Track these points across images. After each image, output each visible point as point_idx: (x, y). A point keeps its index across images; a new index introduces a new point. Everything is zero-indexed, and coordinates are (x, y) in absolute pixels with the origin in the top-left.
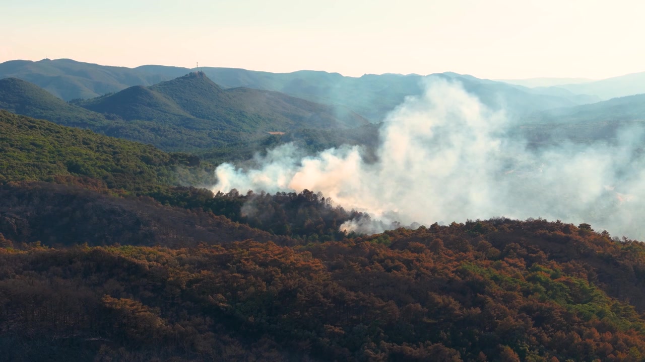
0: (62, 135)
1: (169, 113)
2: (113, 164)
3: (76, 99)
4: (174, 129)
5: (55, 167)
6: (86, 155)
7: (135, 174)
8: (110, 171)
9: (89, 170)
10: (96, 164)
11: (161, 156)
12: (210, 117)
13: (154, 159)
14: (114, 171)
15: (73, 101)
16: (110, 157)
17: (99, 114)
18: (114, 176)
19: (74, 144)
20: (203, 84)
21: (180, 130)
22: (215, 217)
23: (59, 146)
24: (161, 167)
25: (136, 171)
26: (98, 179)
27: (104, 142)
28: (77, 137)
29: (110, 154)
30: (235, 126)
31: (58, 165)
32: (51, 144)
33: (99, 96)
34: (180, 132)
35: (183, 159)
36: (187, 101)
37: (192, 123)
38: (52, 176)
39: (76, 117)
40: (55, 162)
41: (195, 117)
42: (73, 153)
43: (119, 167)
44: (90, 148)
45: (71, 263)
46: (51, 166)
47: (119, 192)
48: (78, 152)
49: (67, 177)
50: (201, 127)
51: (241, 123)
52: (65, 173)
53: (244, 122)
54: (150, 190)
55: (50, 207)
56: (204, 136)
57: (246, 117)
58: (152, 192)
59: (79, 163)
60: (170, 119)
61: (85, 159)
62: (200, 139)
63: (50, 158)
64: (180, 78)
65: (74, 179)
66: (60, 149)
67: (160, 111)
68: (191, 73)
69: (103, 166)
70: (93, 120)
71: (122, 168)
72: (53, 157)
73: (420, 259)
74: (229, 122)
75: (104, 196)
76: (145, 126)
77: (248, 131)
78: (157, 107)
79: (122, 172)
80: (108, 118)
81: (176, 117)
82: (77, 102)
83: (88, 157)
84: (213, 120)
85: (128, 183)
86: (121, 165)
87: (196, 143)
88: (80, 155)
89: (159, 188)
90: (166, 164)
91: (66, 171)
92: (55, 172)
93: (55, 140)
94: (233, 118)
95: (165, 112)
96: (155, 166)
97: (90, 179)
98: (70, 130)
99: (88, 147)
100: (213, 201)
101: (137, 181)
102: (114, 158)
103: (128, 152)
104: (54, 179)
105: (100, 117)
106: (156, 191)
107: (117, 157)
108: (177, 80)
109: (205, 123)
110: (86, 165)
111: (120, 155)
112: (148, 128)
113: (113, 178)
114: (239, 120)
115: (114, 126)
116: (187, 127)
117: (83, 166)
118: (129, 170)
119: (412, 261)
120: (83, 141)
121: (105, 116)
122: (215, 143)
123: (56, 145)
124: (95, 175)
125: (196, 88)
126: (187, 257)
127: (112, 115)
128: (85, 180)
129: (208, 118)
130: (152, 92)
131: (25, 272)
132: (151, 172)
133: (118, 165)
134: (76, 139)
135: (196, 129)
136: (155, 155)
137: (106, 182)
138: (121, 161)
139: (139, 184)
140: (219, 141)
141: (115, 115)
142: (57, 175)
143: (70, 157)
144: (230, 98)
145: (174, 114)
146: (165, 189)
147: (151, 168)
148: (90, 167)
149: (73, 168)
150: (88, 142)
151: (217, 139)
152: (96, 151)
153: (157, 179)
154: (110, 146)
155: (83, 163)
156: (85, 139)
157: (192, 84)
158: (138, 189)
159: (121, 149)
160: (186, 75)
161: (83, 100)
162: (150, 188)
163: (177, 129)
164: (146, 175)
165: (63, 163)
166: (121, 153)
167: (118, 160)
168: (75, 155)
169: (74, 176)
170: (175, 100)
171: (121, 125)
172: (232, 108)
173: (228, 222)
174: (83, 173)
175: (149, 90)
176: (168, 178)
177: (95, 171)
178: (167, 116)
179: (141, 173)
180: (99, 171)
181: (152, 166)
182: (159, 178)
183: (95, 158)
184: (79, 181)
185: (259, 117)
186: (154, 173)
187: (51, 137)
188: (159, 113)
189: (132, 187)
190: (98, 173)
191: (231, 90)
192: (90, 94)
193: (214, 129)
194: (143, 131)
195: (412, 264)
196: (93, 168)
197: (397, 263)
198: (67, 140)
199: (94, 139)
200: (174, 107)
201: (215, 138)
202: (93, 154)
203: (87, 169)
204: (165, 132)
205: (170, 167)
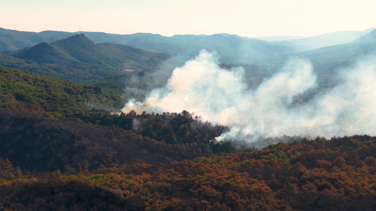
0: (9, 74)
1: (64, 59)
2: (47, 94)
3: (7, 51)
4: (68, 68)
5: (7, 97)
6: (27, 88)
7: (62, 101)
8: (45, 99)
9: (31, 99)
10: (35, 94)
11: (77, 88)
12: (89, 61)
13: (73, 90)
14: (48, 99)
15: (5, 52)
16: (43, 89)
17: (22, 60)
18: (49, 102)
19: (18, 81)
20: (84, 41)
21: (72, 69)
22: (124, 131)
23: (8, 82)
24: (78, 95)
25: (62, 98)
26: (37, 105)
27: (37, 78)
28: (20, 75)
29: (43, 87)
30: (104, 66)
31: (9, 96)
32: (2, 80)
33: (19, 49)
34: (72, 71)
35: (91, 89)
36: (75, 51)
37: (78, 65)
38: (6, 103)
39: (8, 62)
40: (6, 94)
41: (80, 61)
42: (18, 87)
43: (51, 96)
44: (29, 83)
45: (53, 193)
46: (4, 96)
47: (54, 114)
48: (22, 86)
49: (17, 104)
50: (84, 67)
51: (107, 65)
52: (13, 101)
53: (109, 64)
54: (73, 112)
55: (8, 127)
56: (87, 73)
57: (111, 61)
58: (76, 113)
59: (23, 94)
60: (65, 63)
61: (28, 91)
62: (84, 74)
63: (3, 90)
64: (70, 37)
65: (21, 106)
66: (9, 84)
67: (58, 57)
68: (76, 35)
69: (40, 95)
70: (18, 64)
71: (53, 96)
72: (5, 90)
73: (341, 177)
74: (100, 64)
75: (46, 118)
76: (50, 67)
77: (112, 69)
78: (57, 55)
79: (54, 100)
80: (27, 62)
81: (68, 61)
82: (7, 52)
83: (29, 89)
84: (91, 63)
85: (58, 107)
86: (52, 95)
87: (83, 77)
88: (23, 88)
89: (80, 111)
90: (81, 93)
91: (14, 99)
92: (8, 100)
93: (5, 78)
94: (102, 62)
95: (61, 58)
96: (74, 94)
97: (32, 105)
98: (14, 71)
99: (28, 82)
100: (119, 119)
101: (64, 105)
102: (47, 90)
103: (55, 85)
104: (7, 106)
105: (22, 62)
106: (78, 113)
107: (49, 89)
108: (68, 39)
109: (86, 65)
110: (29, 95)
111: (50, 87)
112: (52, 68)
113: (47, 104)
114: (106, 63)
115: (32, 67)
116: (76, 67)
117: (26, 95)
118: (58, 98)
119: (335, 180)
120: (24, 78)
121: (25, 61)
122: (94, 77)
123: (6, 81)
124: (35, 102)
125: (80, 43)
126: (153, 183)
127: (30, 61)
128: (29, 106)
129: (88, 62)
130: (53, 46)
131: (13, 205)
132: (72, 99)
133: (50, 95)
134: (19, 77)
135: (82, 68)
136: (73, 87)
137: (43, 107)
138: (52, 92)
139: (65, 108)
140: (97, 76)
141: (31, 60)
142: (9, 102)
143: (17, 90)
144: (100, 49)
145: (67, 60)
146: (84, 112)
147: (71, 96)
148: (31, 97)
149: (19, 97)
150: (27, 79)
151: (95, 74)
152: (33, 85)
153: (76, 103)
154: (42, 81)
155: (26, 94)
156: (25, 76)
157: (77, 41)
158: (66, 112)
159: (50, 83)
160: (73, 36)
161: (11, 51)
162: (73, 111)
163: (70, 69)
164: (69, 101)
165: (12, 94)
166: (50, 86)
167: (50, 91)
168: (20, 88)
169: (21, 103)
170: (67, 51)
171: (36, 67)
172: (102, 56)
173: (134, 135)
174: (27, 101)
175: (51, 45)
176: (83, 103)
177: (35, 99)
178: (63, 61)
179: (66, 100)
180: (37, 99)
181: (72, 95)
182: (77, 103)
183: (33, 90)
184: (25, 107)
185: (118, 61)
186: (73, 99)
187: (2, 76)
188: (58, 59)
189: (61, 110)
190: (37, 101)
191: (100, 44)
192: (13, 48)
193: (92, 68)
194: (50, 70)
195: (337, 182)
196: (33, 97)
197: (325, 182)
198: (13, 78)
199: (31, 77)
200: (67, 56)
201: (94, 74)
202: (32, 87)
203: (29, 98)
204: (63, 71)
205: (84, 95)
